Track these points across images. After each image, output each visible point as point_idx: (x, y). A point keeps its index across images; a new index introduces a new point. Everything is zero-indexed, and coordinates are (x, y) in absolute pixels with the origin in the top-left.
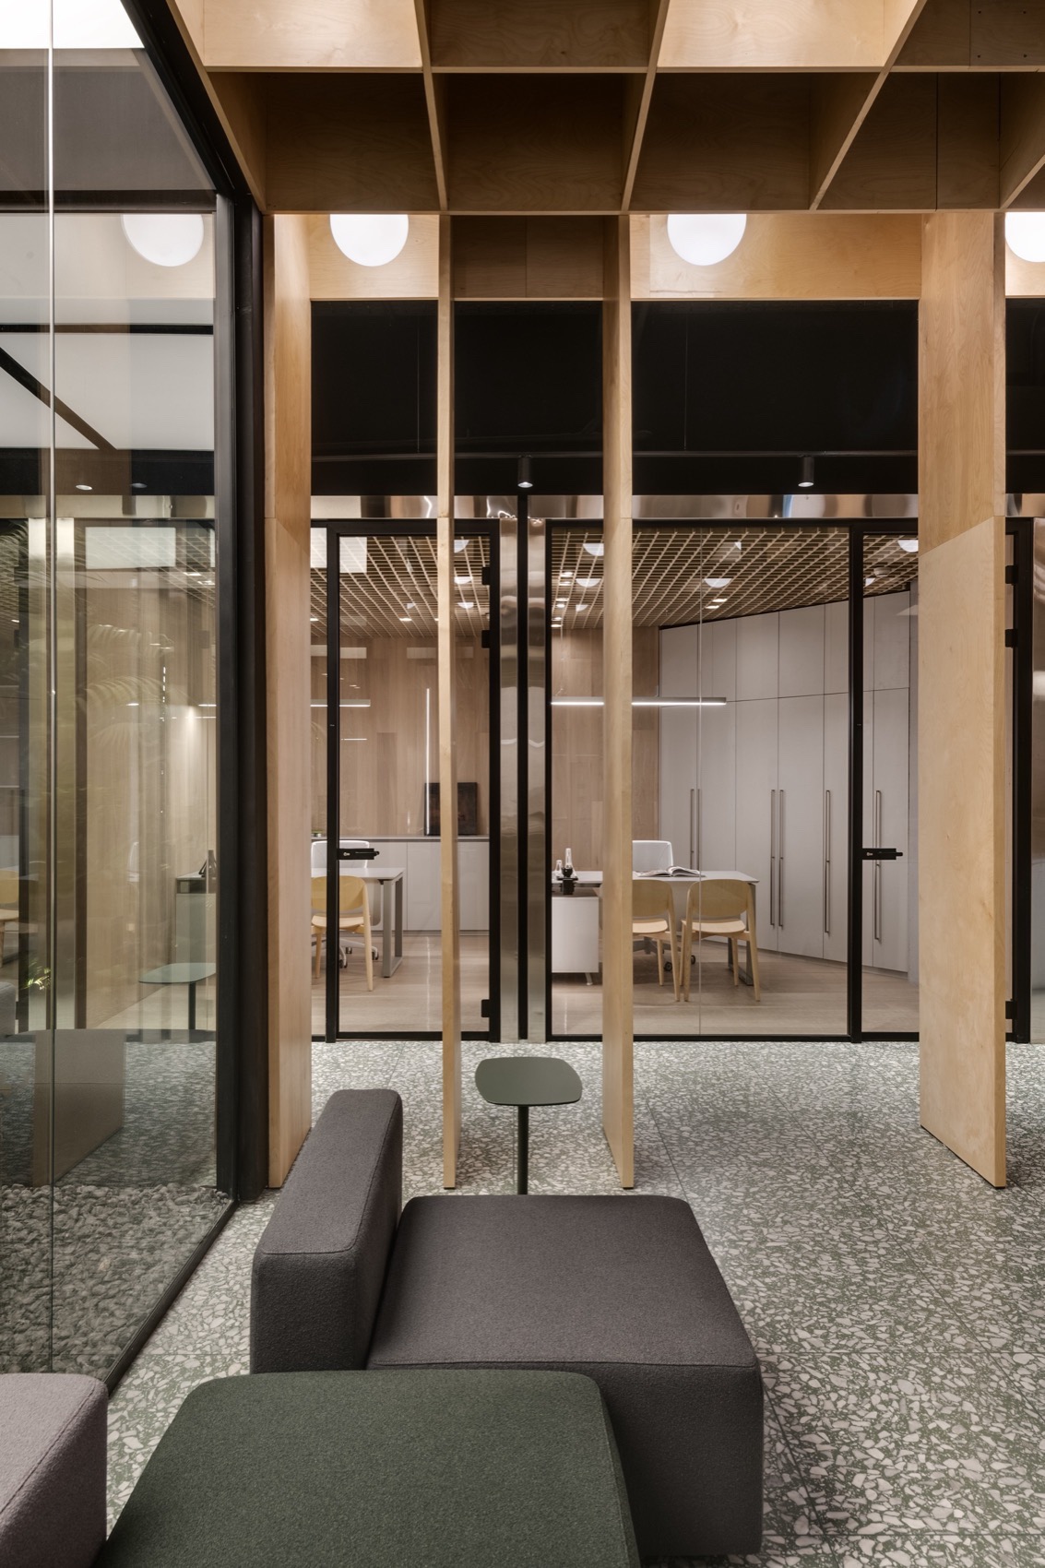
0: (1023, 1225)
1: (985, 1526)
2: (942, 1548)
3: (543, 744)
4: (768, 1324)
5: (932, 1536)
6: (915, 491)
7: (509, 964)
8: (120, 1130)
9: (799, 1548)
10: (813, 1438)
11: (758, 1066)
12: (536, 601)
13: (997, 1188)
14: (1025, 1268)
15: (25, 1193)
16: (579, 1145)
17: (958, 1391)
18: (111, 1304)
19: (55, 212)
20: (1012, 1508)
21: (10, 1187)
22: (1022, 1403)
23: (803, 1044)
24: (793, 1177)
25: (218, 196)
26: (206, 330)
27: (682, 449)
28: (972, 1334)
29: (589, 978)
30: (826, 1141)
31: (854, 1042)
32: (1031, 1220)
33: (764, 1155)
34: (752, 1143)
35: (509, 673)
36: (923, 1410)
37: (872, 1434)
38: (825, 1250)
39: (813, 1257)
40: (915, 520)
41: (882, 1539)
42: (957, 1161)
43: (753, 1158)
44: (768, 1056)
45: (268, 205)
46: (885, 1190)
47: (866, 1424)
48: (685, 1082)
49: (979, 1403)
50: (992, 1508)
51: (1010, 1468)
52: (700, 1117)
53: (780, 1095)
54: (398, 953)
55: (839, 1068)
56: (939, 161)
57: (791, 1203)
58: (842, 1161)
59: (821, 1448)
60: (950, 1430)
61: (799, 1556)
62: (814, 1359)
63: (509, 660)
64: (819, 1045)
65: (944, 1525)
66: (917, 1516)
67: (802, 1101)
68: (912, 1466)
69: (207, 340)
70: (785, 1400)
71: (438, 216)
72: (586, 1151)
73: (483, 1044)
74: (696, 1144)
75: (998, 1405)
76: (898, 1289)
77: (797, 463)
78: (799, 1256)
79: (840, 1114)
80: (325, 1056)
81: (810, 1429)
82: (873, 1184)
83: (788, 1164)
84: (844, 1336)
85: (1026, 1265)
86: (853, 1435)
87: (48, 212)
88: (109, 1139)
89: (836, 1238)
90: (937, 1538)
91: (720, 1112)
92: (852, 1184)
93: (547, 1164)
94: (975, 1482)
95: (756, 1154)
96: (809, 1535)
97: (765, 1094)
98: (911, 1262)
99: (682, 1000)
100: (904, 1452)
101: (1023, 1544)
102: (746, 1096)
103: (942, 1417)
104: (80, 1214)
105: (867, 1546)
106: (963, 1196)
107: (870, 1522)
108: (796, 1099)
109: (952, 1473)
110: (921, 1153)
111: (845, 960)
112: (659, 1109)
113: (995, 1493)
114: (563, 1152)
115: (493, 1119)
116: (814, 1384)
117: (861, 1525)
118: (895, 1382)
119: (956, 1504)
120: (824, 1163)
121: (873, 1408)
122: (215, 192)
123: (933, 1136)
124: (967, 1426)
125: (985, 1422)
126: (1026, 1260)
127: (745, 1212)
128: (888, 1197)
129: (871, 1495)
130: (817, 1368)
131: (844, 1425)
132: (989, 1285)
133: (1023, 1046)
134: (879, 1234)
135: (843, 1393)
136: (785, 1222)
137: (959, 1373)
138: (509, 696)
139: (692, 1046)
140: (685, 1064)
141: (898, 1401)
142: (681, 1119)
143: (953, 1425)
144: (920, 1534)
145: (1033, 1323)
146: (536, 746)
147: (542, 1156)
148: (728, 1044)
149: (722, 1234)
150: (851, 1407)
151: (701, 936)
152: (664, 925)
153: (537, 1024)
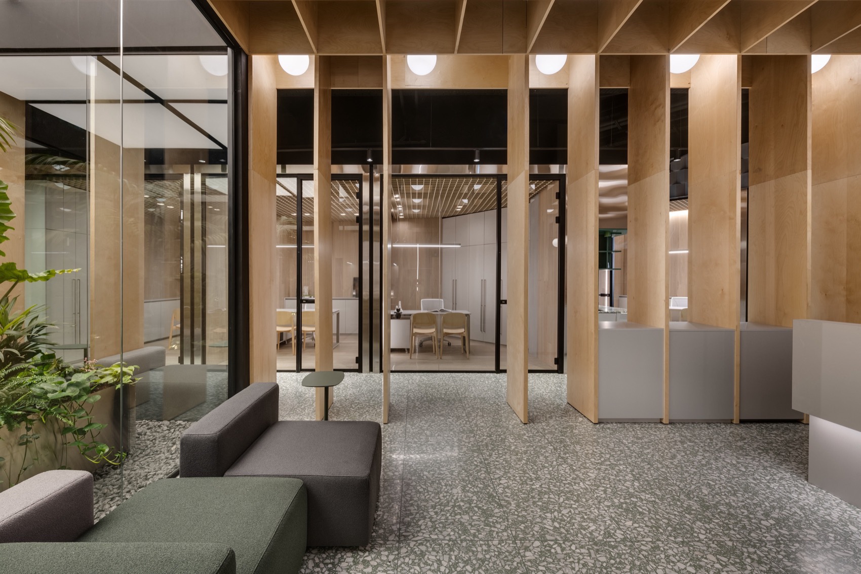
0: (527, 437)
1: (460, 537)
2: (440, 545)
3: (379, 263)
4: (414, 470)
5: (438, 541)
6: (506, 163)
7: (366, 346)
8: (204, 402)
9: (387, 544)
10: (412, 508)
11: (456, 381)
12: (376, 208)
13: (524, 424)
14: (521, 451)
15: (156, 423)
16: (375, 408)
17: (473, 493)
18: (171, 461)
19: (123, 55)
20: (472, 531)
21: (151, 421)
22: (495, 497)
23: (477, 374)
24: (450, 420)
25: (228, 48)
26: (225, 102)
27: (429, 147)
28: (489, 473)
29: (406, 350)
30: (468, 408)
31: (497, 373)
32: (532, 435)
33: (442, 412)
34: (440, 408)
35: (366, 237)
36: (457, 499)
37: (434, 507)
38: (449, 445)
39: (443, 447)
40: (506, 175)
41: (419, 542)
42: (514, 414)
43: (438, 413)
44: (462, 378)
45: (249, 52)
46: (482, 424)
47: (433, 503)
48: (426, 387)
49: (479, 496)
50: (465, 531)
51: (479, 518)
52: (425, 399)
53: (459, 392)
54: (338, 341)
55: (487, 382)
56: (504, 35)
57: (444, 429)
58: (471, 414)
59: (412, 511)
60: (463, 506)
61: (386, 547)
62: (425, 482)
63: (366, 231)
64: (483, 374)
65: (445, 537)
66: (437, 534)
67: (467, 393)
68: (443, 518)
69: (225, 106)
70: (408, 495)
71: (314, 56)
72: (376, 411)
73: (356, 373)
74: (419, 408)
75: (486, 497)
76: (469, 458)
77: (474, 152)
78: (438, 447)
79: (479, 398)
80: (294, 378)
81: (412, 505)
82: (478, 422)
83: (450, 416)
84: (441, 474)
85: (521, 450)
86: (427, 507)
87: (120, 55)
88: (198, 405)
89: (455, 441)
90: (440, 541)
91: (434, 397)
92: (470, 422)
93: (359, 415)
94: (464, 523)
95: (440, 412)
96: (393, 540)
97: (454, 391)
98: (479, 449)
99: (439, 358)
100: (443, 513)
101: (470, 543)
102: (446, 392)
103: (462, 501)
104: (174, 431)
105: (412, 544)
106: (511, 427)
107: (418, 536)
108: (465, 393)
109: (456, 520)
110: (502, 412)
111: (494, 342)
112: (411, 396)
113: (469, 527)
114: (367, 411)
115: (346, 400)
116: (421, 490)
117: (414, 537)
118: (451, 489)
119: (453, 530)
120: (464, 415)
121: (439, 498)
122: (227, 47)
123: (509, 406)
124: (470, 504)
125: (478, 503)
126: (522, 448)
127: (426, 432)
128: (482, 427)
129: (423, 527)
130: (425, 485)
131: (425, 504)
132: (504, 457)
133: (560, 375)
134: (472, 439)
135: (430, 493)
136: (438, 435)
137: (477, 486)
138: (366, 245)
139: (434, 375)
140: (429, 381)
141: (449, 496)
142: (418, 400)
143: (466, 504)
144: (434, 540)
145: (514, 469)
146: (376, 264)
147: (358, 412)
148: (449, 374)
149: (413, 439)
150: (431, 498)
151: (447, 334)
152: (433, 330)
153: (376, 366)
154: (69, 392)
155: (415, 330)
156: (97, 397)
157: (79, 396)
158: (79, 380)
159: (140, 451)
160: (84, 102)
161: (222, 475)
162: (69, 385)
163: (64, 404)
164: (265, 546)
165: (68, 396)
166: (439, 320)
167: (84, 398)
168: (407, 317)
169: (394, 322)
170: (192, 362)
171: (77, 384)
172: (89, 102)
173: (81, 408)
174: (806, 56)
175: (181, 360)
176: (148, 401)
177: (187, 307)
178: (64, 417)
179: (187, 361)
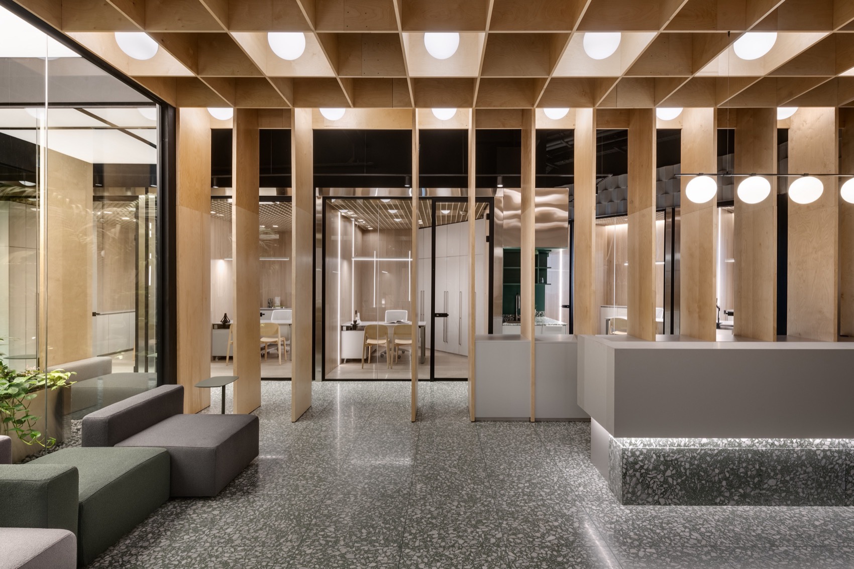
10: (268, 477)
13: (412, 422)
17: (322, 468)
24: (351, 419)
27: (364, 173)
30: (377, 410)
31: (431, 381)
36: (307, 471)
45: (176, 105)
46: (377, 422)
49: (325, 470)
50: (296, 490)
53: (381, 397)
58: (374, 415)
60: (308, 476)
65: (278, 493)
66: (273, 491)
68: (286, 482)
71: (232, 108)
77: (404, 178)
82: (374, 421)
86: (279, 477)
91: (354, 402)
97: (377, 397)
100: (289, 480)
102: (369, 398)
103: (310, 473)
105: (251, 497)
117: (256, 493)
120: (367, 415)
122: (155, 103)
125: (321, 474)
128: (374, 424)
131: (280, 474)
137: (330, 464)
141: (303, 470)
150: (288, 471)
151: (399, 345)
152: (385, 341)
153: (318, 375)
154: (10, 391)
155: (369, 341)
156: (34, 395)
157: (18, 394)
158: (18, 382)
159: (73, 442)
160: (34, 129)
161: (113, 446)
162: (10, 386)
163: (7, 400)
164: (114, 478)
165: (10, 394)
166: (390, 332)
167: (23, 396)
168: (362, 328)
169: (347, 334)
170: (146, 371)
171: (17, 385)
172: (39, 129)
173: (20, 403)
174: (652, 109)
175: (136, 370)
176: (95, 405)
177: (142, 319)
178: (6, 409)
179: (141, 370)
